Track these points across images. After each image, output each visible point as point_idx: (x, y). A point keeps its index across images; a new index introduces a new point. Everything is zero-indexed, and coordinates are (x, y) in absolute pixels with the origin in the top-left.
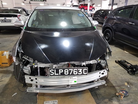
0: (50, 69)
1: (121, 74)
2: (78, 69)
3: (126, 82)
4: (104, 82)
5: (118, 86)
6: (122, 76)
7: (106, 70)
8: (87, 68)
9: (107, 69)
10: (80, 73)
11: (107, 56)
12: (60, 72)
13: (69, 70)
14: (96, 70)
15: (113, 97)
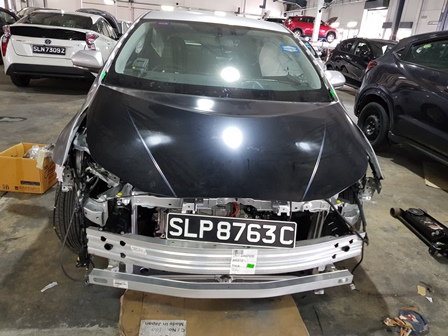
0: (171, 217)
1: (407, 255)
2: (265, 227)
3: (423, 284)
4: (346, 278)
5: (393, 296)
6: (411, 263)
7: (360, 236)
8: (293, 226)
9: (363, 235)
10: (270, 238)
11: (366, 190)
12: (202, 229)
13: (235, 224)
14: (323, 235)
15: (373, 330)
